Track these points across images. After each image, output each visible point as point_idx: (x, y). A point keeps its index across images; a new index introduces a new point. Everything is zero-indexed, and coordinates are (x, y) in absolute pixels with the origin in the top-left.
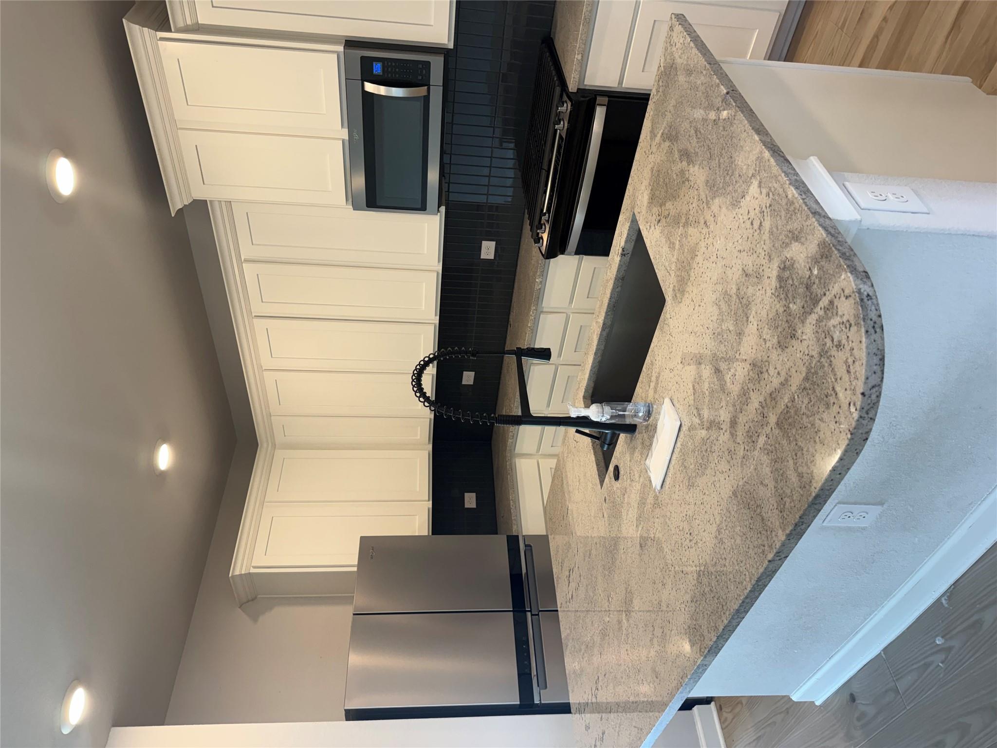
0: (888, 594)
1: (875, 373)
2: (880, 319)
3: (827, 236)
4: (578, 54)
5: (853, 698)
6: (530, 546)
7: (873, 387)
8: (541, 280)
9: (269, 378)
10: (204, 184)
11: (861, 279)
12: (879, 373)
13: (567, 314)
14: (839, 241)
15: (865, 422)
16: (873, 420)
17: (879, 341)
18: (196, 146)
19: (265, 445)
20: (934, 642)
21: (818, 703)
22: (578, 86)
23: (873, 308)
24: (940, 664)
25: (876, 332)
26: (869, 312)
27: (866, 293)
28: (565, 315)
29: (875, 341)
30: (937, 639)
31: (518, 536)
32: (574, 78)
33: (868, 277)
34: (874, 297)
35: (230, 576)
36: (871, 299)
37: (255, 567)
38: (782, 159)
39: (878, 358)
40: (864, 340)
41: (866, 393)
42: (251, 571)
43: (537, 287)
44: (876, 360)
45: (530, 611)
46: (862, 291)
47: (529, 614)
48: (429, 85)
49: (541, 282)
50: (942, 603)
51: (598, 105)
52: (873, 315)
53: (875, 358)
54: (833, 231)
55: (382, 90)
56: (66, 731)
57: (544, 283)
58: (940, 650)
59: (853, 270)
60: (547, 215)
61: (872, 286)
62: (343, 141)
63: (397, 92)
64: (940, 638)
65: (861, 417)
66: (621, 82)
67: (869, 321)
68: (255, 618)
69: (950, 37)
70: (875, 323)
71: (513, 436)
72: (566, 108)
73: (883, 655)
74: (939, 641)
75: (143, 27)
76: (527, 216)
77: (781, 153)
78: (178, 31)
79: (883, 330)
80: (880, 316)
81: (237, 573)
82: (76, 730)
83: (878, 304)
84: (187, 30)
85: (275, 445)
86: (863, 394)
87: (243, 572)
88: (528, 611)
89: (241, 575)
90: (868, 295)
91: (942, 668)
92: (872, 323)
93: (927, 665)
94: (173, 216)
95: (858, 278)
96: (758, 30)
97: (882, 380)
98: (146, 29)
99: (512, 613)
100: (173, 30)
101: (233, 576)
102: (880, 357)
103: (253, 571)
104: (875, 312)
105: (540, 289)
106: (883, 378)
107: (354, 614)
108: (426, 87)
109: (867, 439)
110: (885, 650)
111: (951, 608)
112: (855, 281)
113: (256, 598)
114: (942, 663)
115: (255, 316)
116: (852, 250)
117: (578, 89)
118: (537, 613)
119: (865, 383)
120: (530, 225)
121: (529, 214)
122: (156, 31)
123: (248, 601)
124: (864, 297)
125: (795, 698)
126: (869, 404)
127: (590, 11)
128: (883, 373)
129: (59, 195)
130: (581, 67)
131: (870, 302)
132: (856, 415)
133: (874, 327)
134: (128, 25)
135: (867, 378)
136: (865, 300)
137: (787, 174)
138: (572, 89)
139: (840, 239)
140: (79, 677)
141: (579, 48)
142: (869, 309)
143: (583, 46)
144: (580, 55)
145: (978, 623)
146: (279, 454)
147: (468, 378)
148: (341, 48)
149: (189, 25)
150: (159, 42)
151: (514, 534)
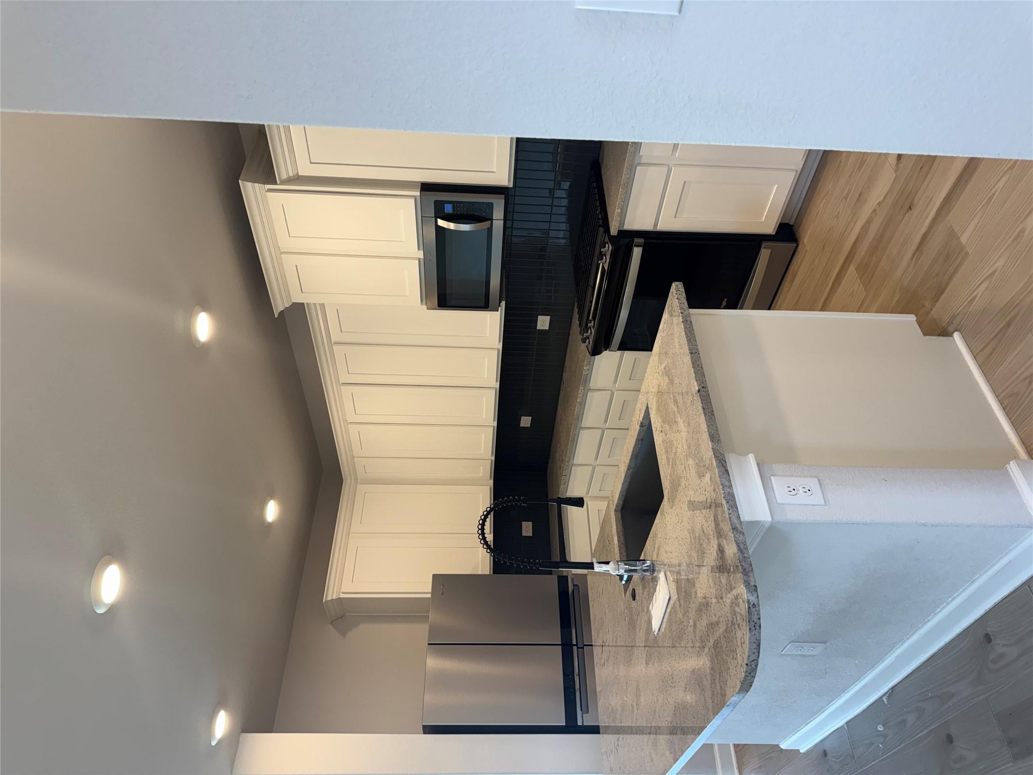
0: (844, 690)
1: (754, 653)
2: (759, 620)
3: (738, 552)
4: (618, 209)
5: (825, 754)
6: (578, 586)
7: (753, 661)
8: (588, 367)
9: (353, 430)
10: (302, 292)
11: (751, 593)
12: (757, 653)
13: (612, 391)
14: (744, 557)
15: (749, 678)
16: (754, 677)
17: (757, 635)
18: (296, 265)
19: (348, 481)
20: (877, 727)
21: (802, 751)
22: (619, 227)
23: (756, 613)
24: (880, 745)
25: (756, 629)
26: (753, 616)
27: (752, 603)
28: (610, 392)
29: (754, 635)
30: (879, 726)
31: (567, 577)
32: (614, 225)
33: (756, 591)
34: (757, 606)
35: (324, 601)
36: (755, 607)
37: (343, 593)
38: (724, 469)
39: (757, 645)
40: (748, 634)
41: (749, 664)
42: (340, 597)
43: (584, 373)
44: (755, 646)
45: (577, 645)
46: (750, 601)
47: (575, 648)
48: (491, 220)
49: (588, 369)
50: (883, 701)
51: (636, 246)
52: (755, 618)
53: (754, 644)
54: (742, 547)
55: (451, 226)
56: (214, 743)
57: (590, 370)
58: (880, 734)
59: (747, 584)
60: (593, 322)
61: (758, 597)
62: (419, 260)
63: (465, 227)
64: (881, 726)
65: (746, 676)
66: (656, 225)
67: (752, 623)
68: (344, 635)
69: (916, 255)
70: (756, 623)
71: (565, 483)
72: (608, 248)
73: (846, 727)
74: (880, 728)
75: (254, 183)
76: (576, 310)
77: (724, 463)
78: (284, 182)
79: (760, 628)
80: (759, 619)
81: (329, 598)
82: (220, 742)
83: (759, 611)
84: (289, 181)
85: (357, 479)
86: (747, 664)
87: (334, 598)
88: (575, 645)
89: (332, 600)
90: (754, 604)
91: (880, 748)
92: (754, 623)
93: (871, 744)
94: (276, 317)
95: (749, 591)
96: (777, 186)
97: (758, 657)
98: (256, 185)
99: (560, 647)
100: (278, 182)
101: (326, 602)
102: (757, 644)
103: (342, 596)
104: (756, 616)
105: (587, 374)
106: (759, 656)
107: (429, 644)
108: (490, 221)
109: (751, 685)
110: (847, 723)
111: (889, 706)
112: (747, 593)
113: (344, 616)
114: (881, 744)
115: (342, 383)
116: (751, 566)
117: (619, 231)
118: (582, 646)
119: (748, 659)
120: (579, 320)
121: (579, 308)
122: (264, 184)
123: (338, 619)
124: (751, 606)
125: (783, 746)
126: (751, 670)
127: (628, 179)
128: (759, 653)
129: (198, 341)
130: (621, 218)
131: (754, 609)
132: (743, 675)
133: (755, 626)
134: (243, 185)
135: (749, 656)
136: (752, 608)
137: (723, 486)
138: (613, 233)
139: (745, 555)
140: (220, 704)
141: (619, 204)
142: (753, 614)
143: (622, 203)
144: (620, 209)
145: (904, 722)
146: (361, 488)
147: (526, 421)
148: (418, 193)
149: (291, 176)
150: (267, 193)
151: (564, 575)
